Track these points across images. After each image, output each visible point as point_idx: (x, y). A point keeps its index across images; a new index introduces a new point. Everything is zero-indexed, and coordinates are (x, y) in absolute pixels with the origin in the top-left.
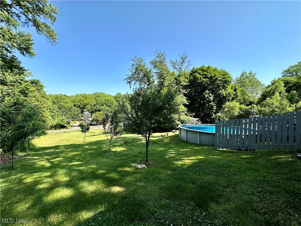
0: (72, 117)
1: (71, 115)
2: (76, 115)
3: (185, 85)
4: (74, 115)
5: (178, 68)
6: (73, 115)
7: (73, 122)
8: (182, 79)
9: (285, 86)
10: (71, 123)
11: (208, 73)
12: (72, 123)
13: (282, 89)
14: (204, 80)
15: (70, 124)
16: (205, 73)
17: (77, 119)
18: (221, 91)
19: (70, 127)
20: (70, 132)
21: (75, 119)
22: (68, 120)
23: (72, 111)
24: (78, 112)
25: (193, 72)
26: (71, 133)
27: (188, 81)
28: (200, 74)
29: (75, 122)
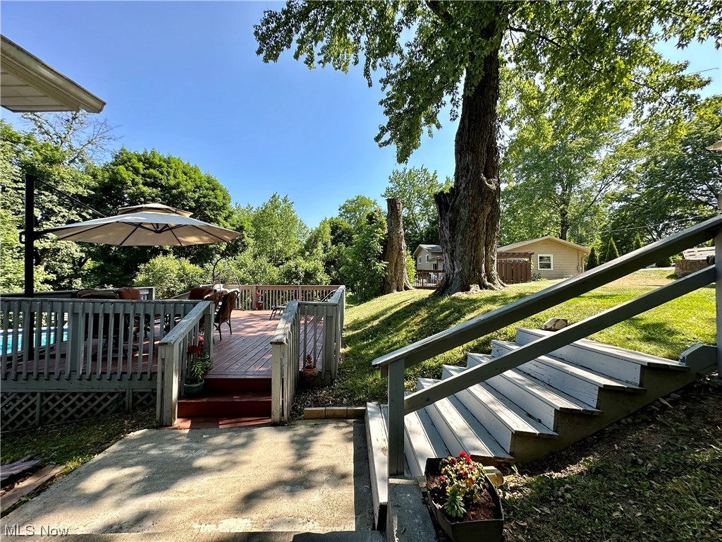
9: (332, 234)
11: (162, 173)
25: (120, 160)
27: (93, 184)
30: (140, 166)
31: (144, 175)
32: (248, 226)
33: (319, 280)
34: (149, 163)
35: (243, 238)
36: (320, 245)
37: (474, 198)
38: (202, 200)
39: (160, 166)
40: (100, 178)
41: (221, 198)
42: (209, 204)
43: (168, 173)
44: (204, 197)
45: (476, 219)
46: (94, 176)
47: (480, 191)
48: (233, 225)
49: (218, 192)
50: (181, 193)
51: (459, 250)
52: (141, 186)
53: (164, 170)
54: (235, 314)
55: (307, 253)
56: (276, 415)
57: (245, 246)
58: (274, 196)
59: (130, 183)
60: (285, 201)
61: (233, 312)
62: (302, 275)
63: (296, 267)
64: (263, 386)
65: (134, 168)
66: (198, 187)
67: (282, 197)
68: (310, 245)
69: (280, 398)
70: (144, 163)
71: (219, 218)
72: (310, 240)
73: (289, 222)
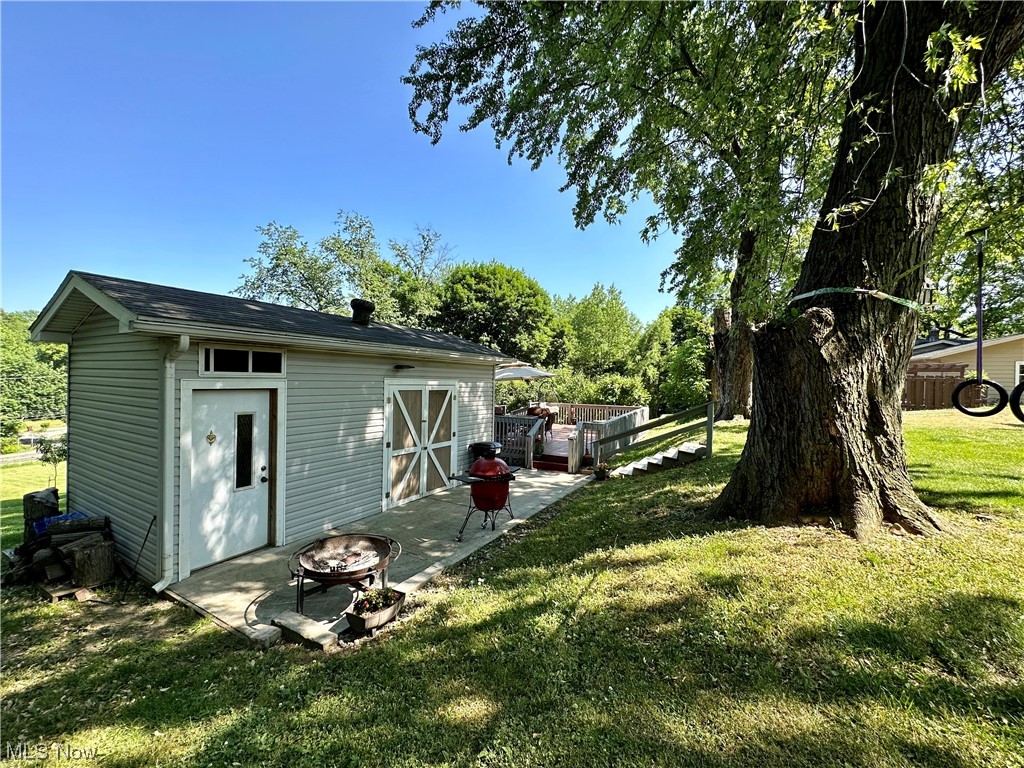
0: (28, 406)
1: (23, 397)
2: (48, 396)
3: (431, 317)
4: (38, 395)
5: (413, 264)
6: (34, 398)
7: (36, 425)
8: (420, 297)
9: (673, 330)
10: (21, 431)
11: (490, 286)
12: (29, 429)
13: (668, 334)
14: (478, 304)
15: (16, 432)
16: (483, 286)
17: (52, 414)
18: (518, 336)
19: (19, 446)
20: (17, 466)
21: (44, 411)
22: (6, 417)
23: (30, 382)
24: (60, 385)
25: (457, 279)
26: (19, 470)
27: (440, 304)
28: (469, 287)
29: (45, 426)
30: (472, 281)
31: (475, 291)
32: (568, 329)
33: (637, 397)
34: (479, 278)
35: (564, 343)
36: (656, 347)
37: (741, 342)
38: (524, 308)
39: (488, 279)
40: (444, 299)
41: (541, 305)
42: (530, 312)
43: (495, 285)
44: (527, 305)
45: (742, 360)
46: (439, 296)
47: (747, 335)
48: (554, 330)
49: (539, 297)
50: (507, 304)
51: (728, 384)
52: (474, 302)
53: (492, 282)
54: (555, 426)
55: (639, 357)
56: (570, 470)
57: (565, 353)
58: (596, 288)
59: (466, 301)
60: (611, 292)
61: (554, 425)
62: (618, 392)
63: (612, 384)
64: (565, 460)
65: (468, 285)
66: (520, 295)
67: (607, 287)
68: (644, 346)
69: (572, 463)
70: (475, 278)
71: (539, 324)
72: (642, 341)
73: (617, 318)
